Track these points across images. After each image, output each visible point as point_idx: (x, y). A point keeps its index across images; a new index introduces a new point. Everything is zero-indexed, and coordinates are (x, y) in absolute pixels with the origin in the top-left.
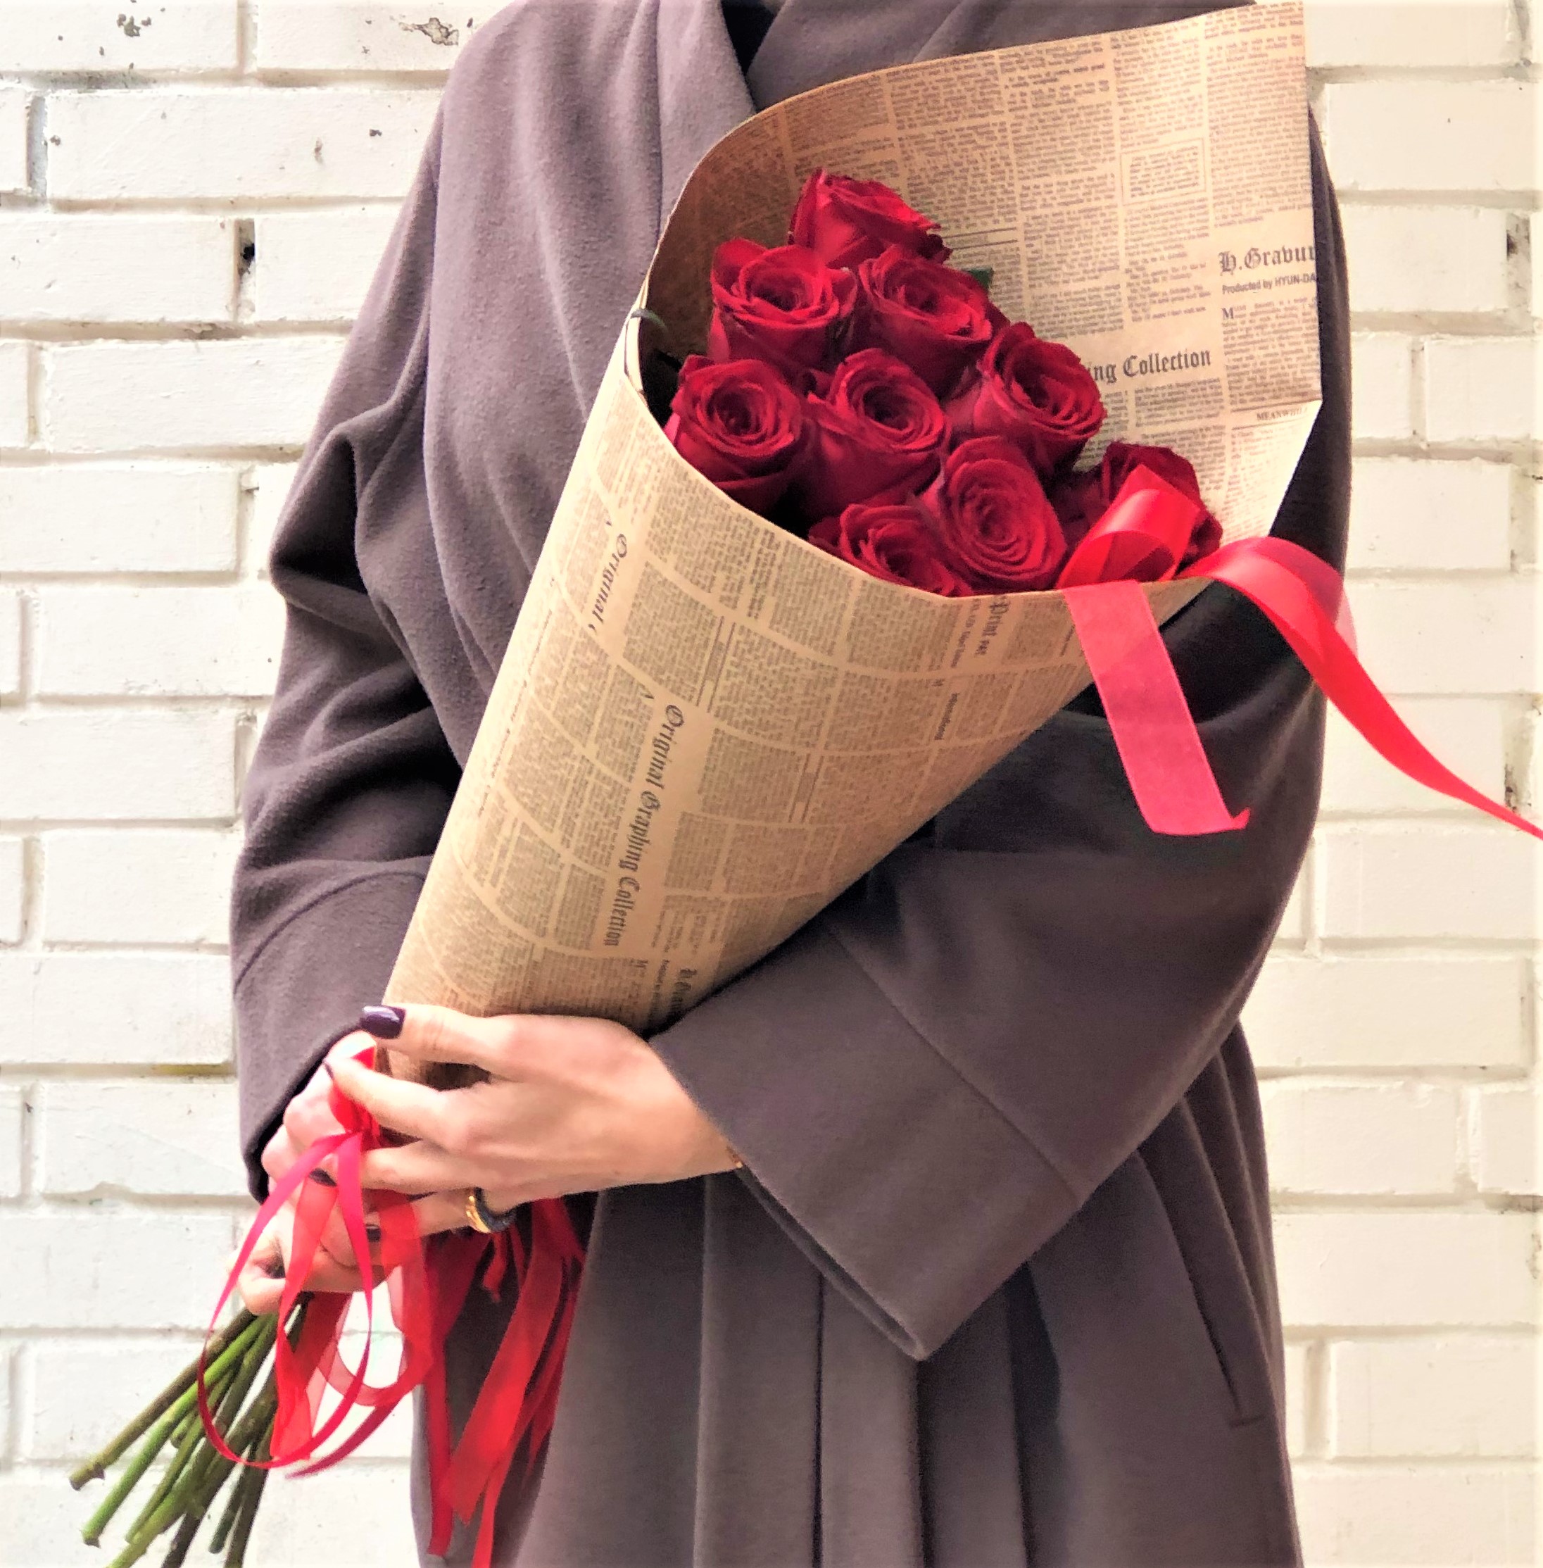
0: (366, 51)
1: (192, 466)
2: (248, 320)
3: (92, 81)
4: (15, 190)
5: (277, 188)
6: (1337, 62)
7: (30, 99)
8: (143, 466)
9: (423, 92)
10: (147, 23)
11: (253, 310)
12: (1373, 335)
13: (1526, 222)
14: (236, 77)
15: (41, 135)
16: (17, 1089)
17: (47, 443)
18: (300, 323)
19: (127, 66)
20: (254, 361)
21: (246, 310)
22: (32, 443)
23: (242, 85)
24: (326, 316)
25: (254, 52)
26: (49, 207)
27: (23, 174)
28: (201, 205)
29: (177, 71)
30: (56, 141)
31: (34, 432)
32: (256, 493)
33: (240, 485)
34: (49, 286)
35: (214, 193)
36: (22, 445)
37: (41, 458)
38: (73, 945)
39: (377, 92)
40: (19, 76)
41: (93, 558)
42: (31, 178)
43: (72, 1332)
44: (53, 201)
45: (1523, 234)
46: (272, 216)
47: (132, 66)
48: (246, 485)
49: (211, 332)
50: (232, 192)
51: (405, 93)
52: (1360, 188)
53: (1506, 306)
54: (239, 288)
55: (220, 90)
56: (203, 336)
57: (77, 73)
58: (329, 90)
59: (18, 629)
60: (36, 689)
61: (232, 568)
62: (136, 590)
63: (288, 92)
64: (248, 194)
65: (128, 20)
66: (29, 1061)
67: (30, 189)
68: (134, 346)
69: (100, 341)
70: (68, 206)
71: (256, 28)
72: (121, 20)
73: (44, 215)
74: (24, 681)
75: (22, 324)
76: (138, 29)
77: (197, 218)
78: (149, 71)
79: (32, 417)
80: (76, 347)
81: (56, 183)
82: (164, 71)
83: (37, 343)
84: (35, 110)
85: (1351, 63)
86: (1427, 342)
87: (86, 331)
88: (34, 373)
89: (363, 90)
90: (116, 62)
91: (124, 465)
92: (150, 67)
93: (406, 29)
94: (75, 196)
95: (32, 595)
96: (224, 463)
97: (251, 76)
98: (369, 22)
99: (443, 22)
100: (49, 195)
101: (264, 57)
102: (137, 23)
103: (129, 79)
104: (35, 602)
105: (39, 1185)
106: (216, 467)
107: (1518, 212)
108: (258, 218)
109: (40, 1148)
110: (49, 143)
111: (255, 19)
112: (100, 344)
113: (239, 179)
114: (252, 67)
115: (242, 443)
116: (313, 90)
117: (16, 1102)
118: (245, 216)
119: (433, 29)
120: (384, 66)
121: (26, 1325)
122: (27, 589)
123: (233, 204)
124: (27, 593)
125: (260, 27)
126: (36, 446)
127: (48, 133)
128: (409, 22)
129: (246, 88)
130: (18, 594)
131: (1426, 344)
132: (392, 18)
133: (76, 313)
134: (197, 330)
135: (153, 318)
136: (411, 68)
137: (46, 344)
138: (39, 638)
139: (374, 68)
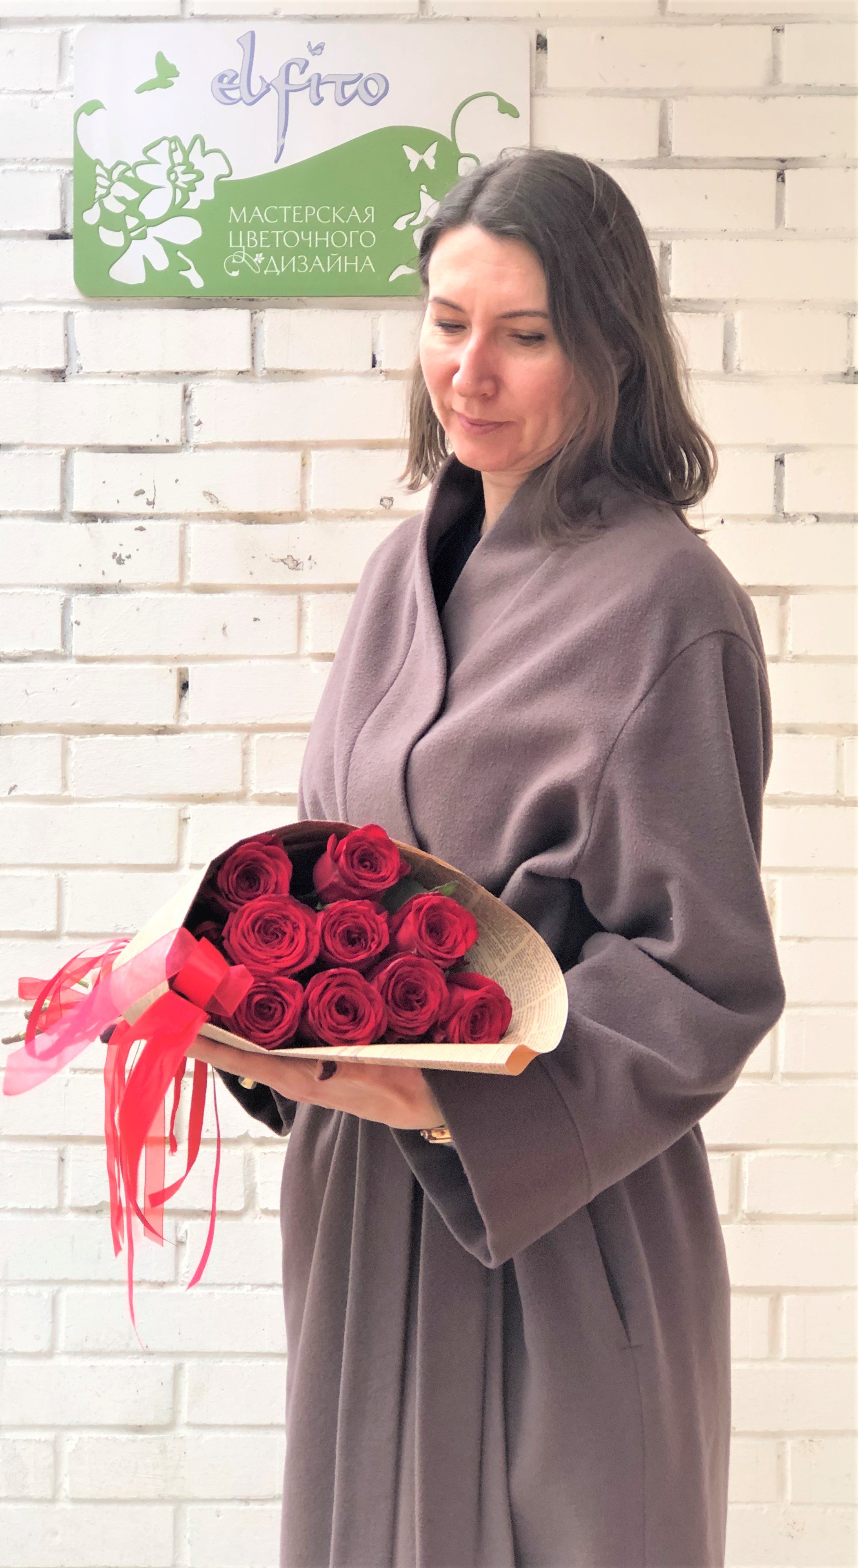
0: (251, 574)
1: (153, 806)
2: (185, 723)
3: (98, 589)
4: (55, 650)
5: (201, 650)
6: (797, 583)
7: (63, 599)
8: (125, 805)
9: (283, 597)
10: (129, 557)
11: (187, 718)
12: (815, 736)
14: (178, 588)
15: (70, 619)
16: (56, 1149)
17: (72, 792)
18: (214, 725)
19: (117, 581)
20: (188, 747)
21: (183, 718)
22: (64, 791)
23: (182, 592)
24: (228, 722)
25: (189, 574)
26: (74, 660)
27: (59, 642)
28: (158, 659)
29: (146, 584)
30: (78, 623)
31: (65, 786)
32: (189, 820)
33: (180, 817)
34: (74, 704)
35: (165, 653)
36: (58, 793)
37: (69, 800)
38: (87, 1071)
39: (258, 596)
40: (57, 587)
41: (98, 856)
42: (64, 644)
43: (87, 1282)
44: (75, 657)
46: (198, 665)
47: (120, 581)
48: (183, 816)
49: (163, 730)
50: (176, 653)
51: (273, 597)
52: (809, 654)
54: (179, 706)
55: (170, 595)
56: (159, 733)
57: (89, 585)
58: (231, 595)
59: (56, 895)
60: (65, 929)
61: (175, 862)
62: (121, 874)
63: (208, 596)
64: (185, 653)
65: (118, 556)
66: (62, 1134)
67: (63, 650)
68: (121, 738)
69: (102, 735)
70: (84, 660)
71: (189, 560)
72: (114, 555)
73: (71, 665)
74: (59, 925)
75: (58, 725)
76: (124, 560)
77: (156, 667)
78: (130, 584)
79: (64, 778)
80: (88, 738)
81: (78, 647)
82: (138, 584)
83: (67, 736)
84: (66, 606)
85: (805, 584)
86: (846, 740)
87: (94, 729)
88: (65, 752)
89: (250, 595)
90: (111, 579)
91: (115, 805)
92: (131, 582)
93: (274, 561)
94: (87, 654)
95: (64, 877)
96: (171, 803)
97: (187, 587)
98: (253, 557)
99: (295, 558)
100: (73, 653)
101: (194, 576)
102: (123, 557)
103: (118, 588)
104: (65, 880)
105: (68, 1202)
106: (166, 806)
108: (190, 667)
109: (69, 1182)
110: (74, 624)
111: (190, 555)
112: (102, 737)
113: (180, 645)
114: (187, 583)
115: (181, 792)
116: (222, 595)
117: (55, 1157)
118: (183, 666)
119: (289, 561)
120: (262, 582)
121: (61, 1278)
122: (61, 873)
123: (177, 659)
124: (61, 876)
125: (192, 560)
126: (66, 794)
127: (73, 619)
128: (276, 557)
129: (184, 594)
130: (56, 876)
131: (845, 742)
132: (266, 555)
133: (88, 719)
134: (157, 730)
135: (132, 722)
136: (277, 583)
137: (72, 737)
138: (67, 900)
139: (256, 583)
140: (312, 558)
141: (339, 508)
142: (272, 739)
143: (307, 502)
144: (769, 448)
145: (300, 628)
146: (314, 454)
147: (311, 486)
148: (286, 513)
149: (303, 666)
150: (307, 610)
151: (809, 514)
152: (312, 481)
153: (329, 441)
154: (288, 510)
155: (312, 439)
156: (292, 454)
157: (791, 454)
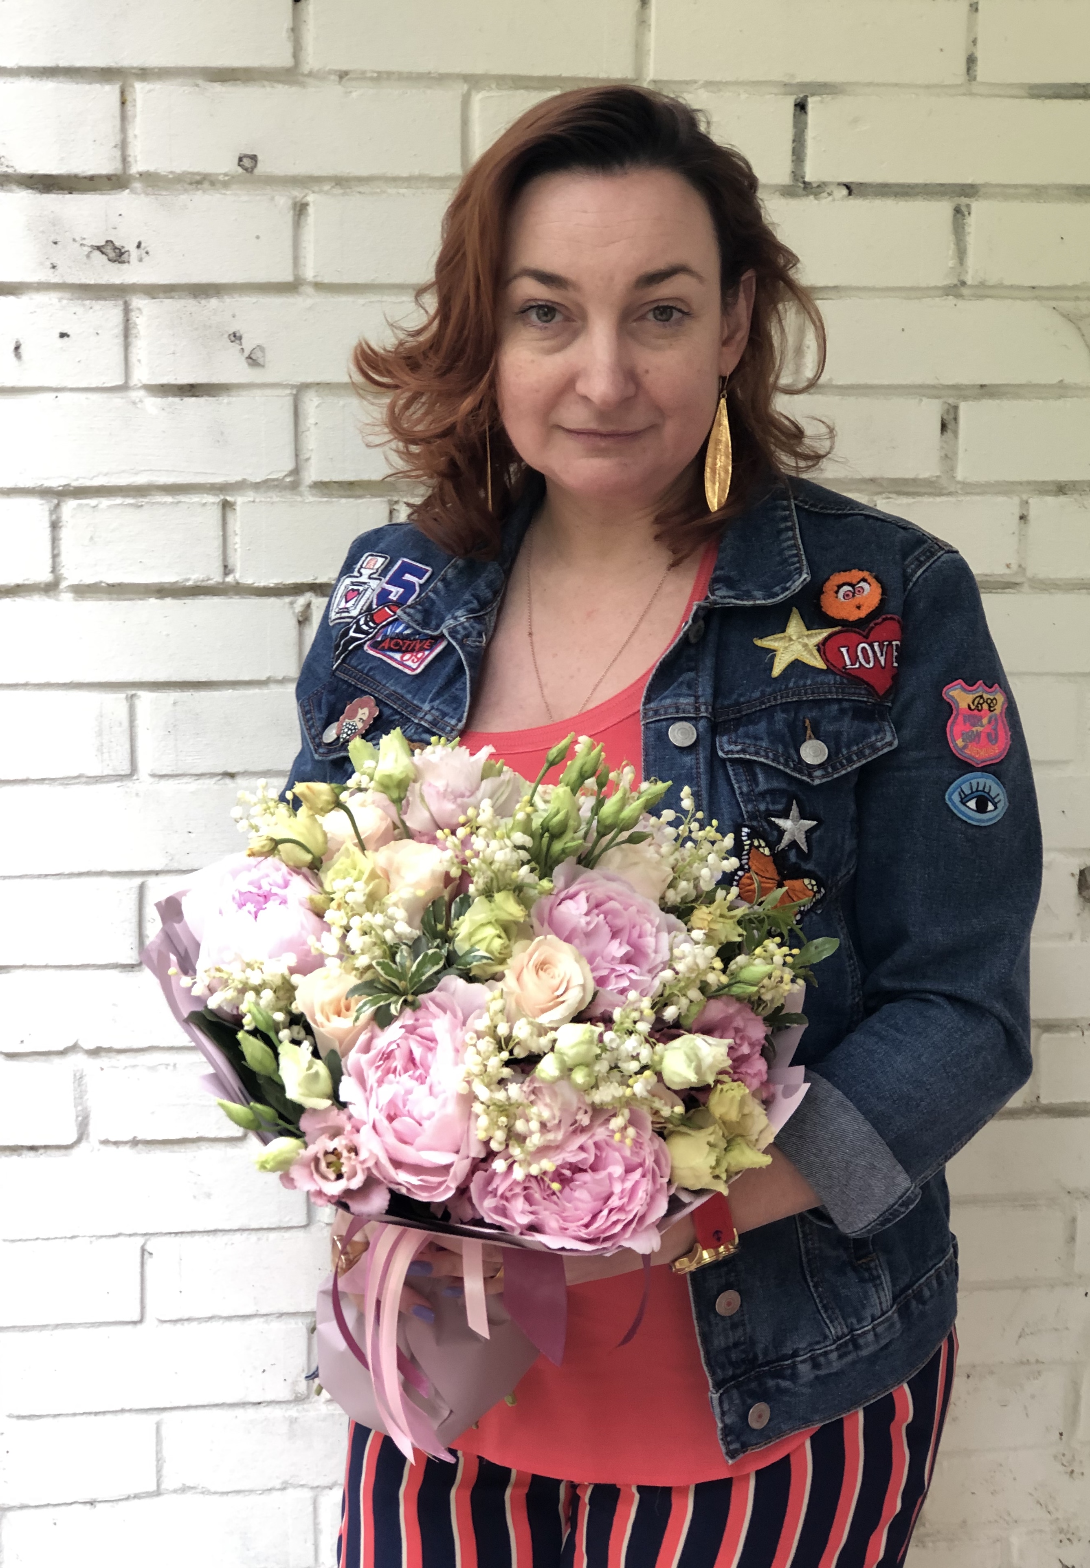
0: (54, 267)
9: (102, 302)
13: (956, 408)
24: (28, 483)
39: (64, 301)
45: (952, 416)
51: (88, 302)
52: (834, 383)
53: (938, 474)
58: (25, 298)
89: (51, 299)
93: (86, 249)
98: (55, 243)
99: (117, 244)
107: (951, 401)
116: (12, 298)
119: (108, 250)
120: (70, 279)
128: (88, 243)
132: (74, 240)
136: (92, 282)
139: (60, 281)
140: (143, 245)
141: (178, 171)
142: (94, 507)
143: (131, 159)
144: (787, 87)
145: (127, 346)
146: (140, 89)
147: (135, 136)
148: (100, 177)
149: (134, 403)
150: (138, 321)
151: (839, 184)
152: (137, 129)
153: (160, 69)
154: (104, 171)
155: (135, 65)
156: (107, 88)
157: (817, 98)
